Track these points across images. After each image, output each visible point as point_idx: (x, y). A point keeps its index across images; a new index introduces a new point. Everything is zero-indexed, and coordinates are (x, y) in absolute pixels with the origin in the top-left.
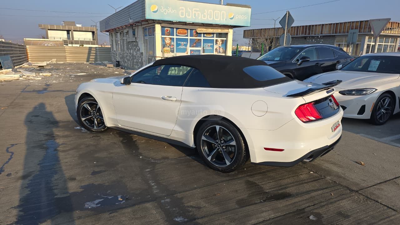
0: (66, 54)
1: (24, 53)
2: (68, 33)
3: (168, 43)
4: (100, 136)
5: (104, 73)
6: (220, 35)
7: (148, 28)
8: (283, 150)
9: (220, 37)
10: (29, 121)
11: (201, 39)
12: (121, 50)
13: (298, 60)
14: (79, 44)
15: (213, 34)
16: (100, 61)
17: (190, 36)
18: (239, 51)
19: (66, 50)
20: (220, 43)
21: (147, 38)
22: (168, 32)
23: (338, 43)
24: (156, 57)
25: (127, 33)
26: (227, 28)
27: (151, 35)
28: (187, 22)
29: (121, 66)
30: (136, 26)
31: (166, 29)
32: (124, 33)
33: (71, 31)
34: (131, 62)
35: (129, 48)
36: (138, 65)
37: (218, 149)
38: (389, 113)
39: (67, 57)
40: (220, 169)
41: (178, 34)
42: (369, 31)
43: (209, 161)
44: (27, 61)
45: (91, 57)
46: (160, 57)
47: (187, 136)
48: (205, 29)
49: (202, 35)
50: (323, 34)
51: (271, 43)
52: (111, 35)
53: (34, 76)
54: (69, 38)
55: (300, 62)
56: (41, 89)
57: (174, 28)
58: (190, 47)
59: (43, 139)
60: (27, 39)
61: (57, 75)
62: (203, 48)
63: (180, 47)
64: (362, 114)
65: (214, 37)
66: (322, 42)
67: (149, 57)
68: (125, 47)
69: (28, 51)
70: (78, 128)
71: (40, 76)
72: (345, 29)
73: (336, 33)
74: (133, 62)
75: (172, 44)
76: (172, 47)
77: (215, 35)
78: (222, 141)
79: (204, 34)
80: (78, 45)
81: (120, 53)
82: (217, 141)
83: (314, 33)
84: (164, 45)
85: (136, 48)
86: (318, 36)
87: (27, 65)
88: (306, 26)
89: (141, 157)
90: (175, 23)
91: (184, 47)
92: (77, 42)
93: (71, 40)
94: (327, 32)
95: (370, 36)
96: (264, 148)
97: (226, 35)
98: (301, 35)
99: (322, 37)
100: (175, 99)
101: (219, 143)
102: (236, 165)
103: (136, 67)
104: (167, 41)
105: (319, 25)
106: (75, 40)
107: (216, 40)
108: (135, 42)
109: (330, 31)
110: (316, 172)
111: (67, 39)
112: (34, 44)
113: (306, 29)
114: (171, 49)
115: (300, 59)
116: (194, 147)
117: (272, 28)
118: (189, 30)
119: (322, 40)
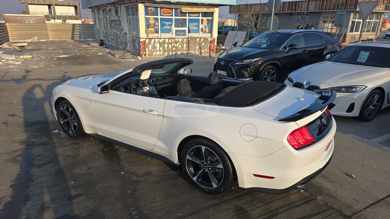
0: (48, 31)
1: (4, 32)
2: (50, 8)
3: (152, 24)
4: (79, 143)
5: (87, 54)
6: (205, 14)
7: (131, 6)
8: (274, 178)
9: (205, 17)
10: (4, 123)
11: (186, 19)
12: (104, 28)
13: (285, 48)
14: (61, 19)
15: (199, 13)
16: (84, 38)
17: (175, 16)
18: (225, 26)
19: (48, 27)
20: (205, 22)
21: (131, 17)
22: (152, 11)
23: (324, 20)
24: (140, 38)
25: (110, 10)
26: (213, 7)
27: (134, 15)
28: (171, 2)
29: (105, 45)
30: (118, 4)
31: (150, 8)
32: (106, 11)
33: (52, 5)
34: (115, 42)
35: (112, 27)
36: (122, 45)
37: (204, 170)
38: (378, 109)
39: (49, 35)
40: (206, 190)
41: (163, 14)
42: (355, 8)
43: (194, 181)
44: (7, 40)
45: (76, 31)
46: (144, 38)
47: (171, 153)
48: (190, 9)
49: (187, 14)
50: (309, 11)
51: (257, 19)
52: (93, 11)
53: (13, 60)
54: (50, 12)
55: (287, 49)
56: (20, 77)
57: (158, 7)
58: (175, 27)
59: (18, 149)
60: (7, 15)
61: (38, 57)
62: (189, 27)
63: (165, 27)
64: (351, 112)
65: (199, 17)
66: (308, 18)
67: (133, 38)
68: (109, 26)
69: (8, 29)
70: (57, 131)
71: (20, 59)
72: (331, 5)
73: (322, 9)
74: (117, 42)
75: (157, 24)
76: (157, 27)
77: (200, 14)
78: (208, 161)
79: (189, 13)
80: (61, 21)
81: (103, 31)
82: (203, 161)
83: (300, 10)
84: (148, 26)
85: (119, 27)
86: (304, 12)
87: (8, 45)
88: (293, 2)
89: (122, 173)
90: (159, 3)
91: (169, 27)
92: (59, 17)
93: (53, 15)
94: (312, 8)
95: (356, 13)
96: (253, 174)
97: (212, 14)
98: (287, 11)
99: (308, 13)
100: (157, 113)
101: (205, 163)
102: (223, 189)
103: (121, 47)
104: (150, 22)
105: (305, 1)
106: (57, 14)
107: (201, 19)
108: (118, 21)
109: (316, 7)
110: (307, 190)
111: (49, 14)
112: (15, 21)
113: (292, 5)
114: (155, 29)
115: (288, 47)
116: (179, 164)
117: (258, 4)
118: (174, 10)
119: (308, 17)
